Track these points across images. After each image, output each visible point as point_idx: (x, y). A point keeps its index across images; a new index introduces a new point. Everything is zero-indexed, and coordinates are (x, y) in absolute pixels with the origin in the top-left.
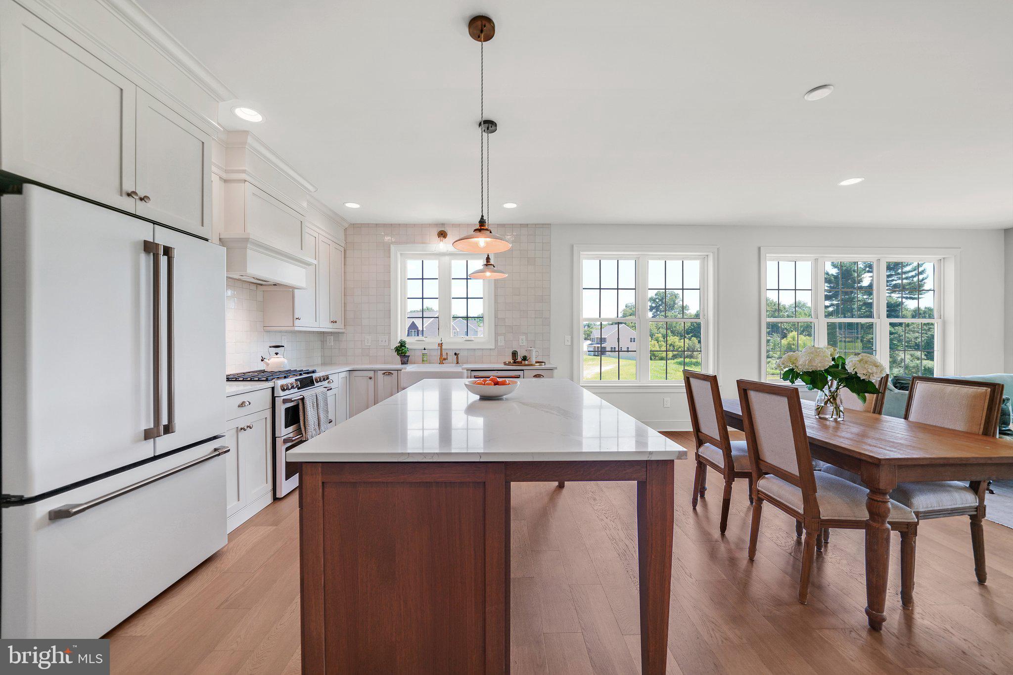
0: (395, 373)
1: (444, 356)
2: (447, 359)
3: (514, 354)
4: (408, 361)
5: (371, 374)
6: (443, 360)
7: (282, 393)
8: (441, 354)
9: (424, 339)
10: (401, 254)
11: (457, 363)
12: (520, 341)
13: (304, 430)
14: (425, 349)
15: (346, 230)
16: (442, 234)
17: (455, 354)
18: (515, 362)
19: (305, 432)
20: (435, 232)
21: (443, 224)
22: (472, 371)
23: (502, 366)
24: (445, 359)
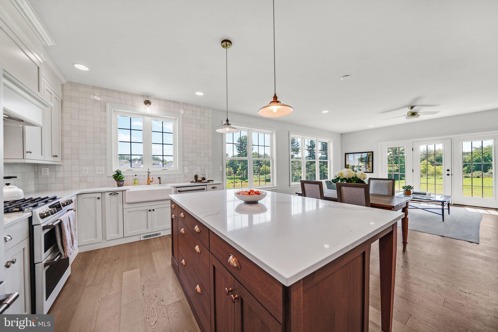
0: (120, 193)
1: (151, 180)
2: (153, 181)
3: (196, 177)
4: (123, 184)
5: (99, 195)
6: (149, 182)
7: (41, 221)
8: (148, 178)
9: (133, 169)
10: (114, 111)
11: (160, 183)
12: (197, 169)
13: (62, 250)
14: (136, 176)
15: (63, 85)
16: (147, 102)
17: (159, 178)
18: (197, 181)
19: (64, 251)
20: (142, 100)
21: (148, 96)
22: (176, 187)
23: (190, 184)
24: (151, 182)
